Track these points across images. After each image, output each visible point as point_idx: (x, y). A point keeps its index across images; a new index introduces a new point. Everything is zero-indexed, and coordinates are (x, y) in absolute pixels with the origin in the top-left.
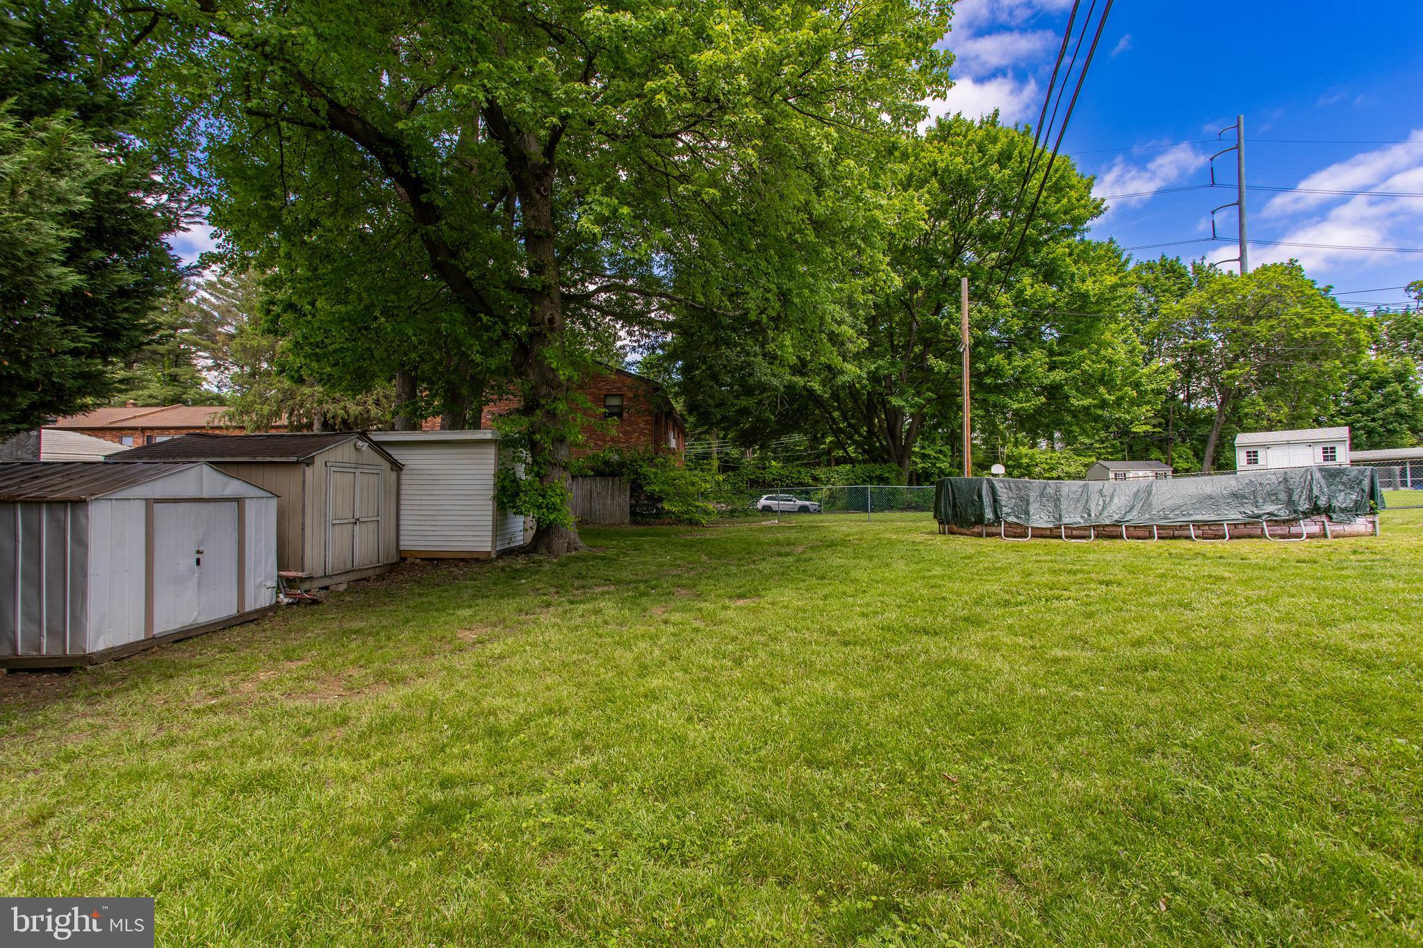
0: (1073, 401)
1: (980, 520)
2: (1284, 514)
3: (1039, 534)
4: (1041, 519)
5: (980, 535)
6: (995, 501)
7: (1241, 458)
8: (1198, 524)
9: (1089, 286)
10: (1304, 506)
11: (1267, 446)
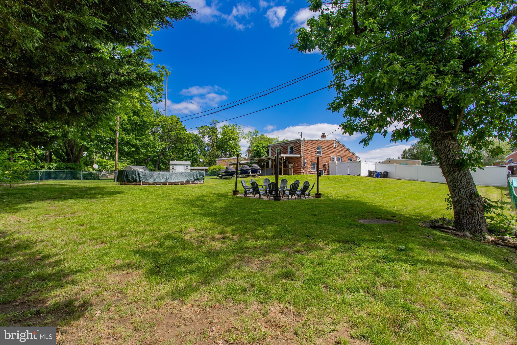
0: (141, 150)
1: (135, 181)
2: (193, 180)
3: (150, 184)
4: (151, 181)
5: (135, 185)
6: (139, 176)
7: (171, 167)
8: (180, 182)
9: (146, 119)
10: (196, 178)
11: (176, 165)
